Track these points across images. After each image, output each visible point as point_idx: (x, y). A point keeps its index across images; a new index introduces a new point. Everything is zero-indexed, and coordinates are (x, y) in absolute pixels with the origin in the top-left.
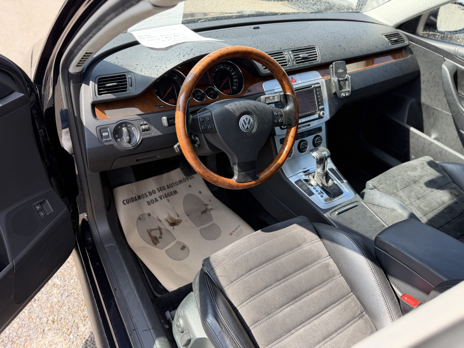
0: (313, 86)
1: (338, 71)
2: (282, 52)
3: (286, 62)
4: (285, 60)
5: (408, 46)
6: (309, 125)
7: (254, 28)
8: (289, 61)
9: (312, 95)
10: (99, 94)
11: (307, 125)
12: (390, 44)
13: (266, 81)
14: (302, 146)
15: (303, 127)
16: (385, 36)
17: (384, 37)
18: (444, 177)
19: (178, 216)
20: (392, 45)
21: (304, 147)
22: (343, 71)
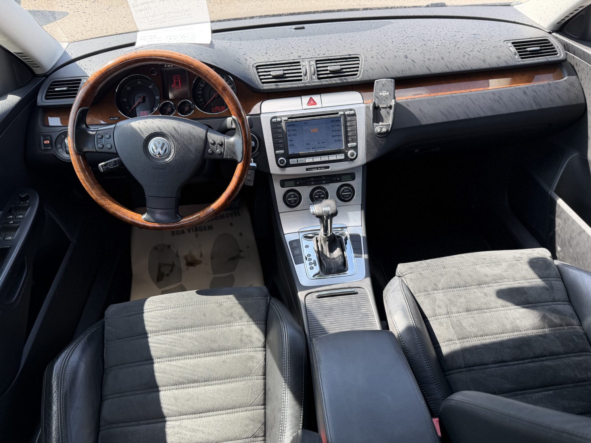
0: (340, 113)
1: (381, 94)
2: (299, 62)
3: (301, 76)
4: (301, 72)
5: (565, 60)
6: (328, 167)
7: (296, 29)
8: (306, 75)
9: (338, 126)
10: (46, 99)
11: (323, 167)
12: (516, 57)
13: (268, 99)
14: (316, 195)
15: (317, 169)
16: (513, 43)
17: (510, 44)
18: (550, 289)
19: (201, 256)
20: (522, 58)
21: (320, 197)
22: (388, 93)
